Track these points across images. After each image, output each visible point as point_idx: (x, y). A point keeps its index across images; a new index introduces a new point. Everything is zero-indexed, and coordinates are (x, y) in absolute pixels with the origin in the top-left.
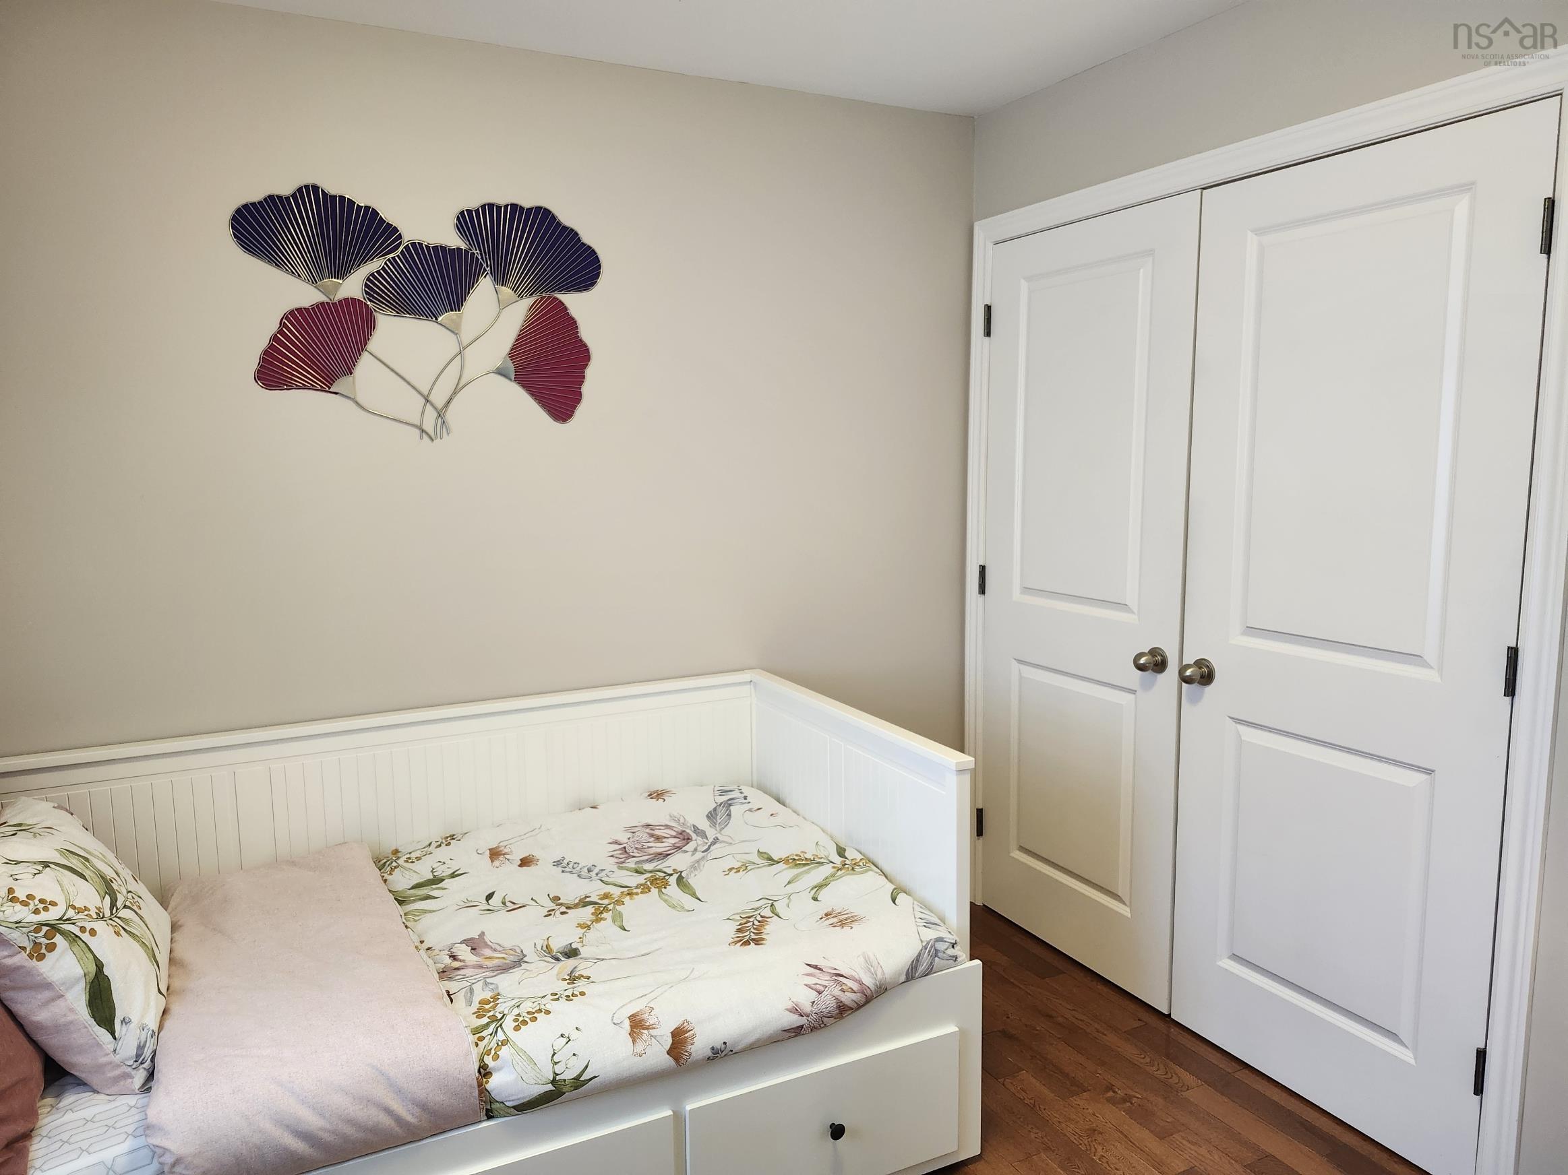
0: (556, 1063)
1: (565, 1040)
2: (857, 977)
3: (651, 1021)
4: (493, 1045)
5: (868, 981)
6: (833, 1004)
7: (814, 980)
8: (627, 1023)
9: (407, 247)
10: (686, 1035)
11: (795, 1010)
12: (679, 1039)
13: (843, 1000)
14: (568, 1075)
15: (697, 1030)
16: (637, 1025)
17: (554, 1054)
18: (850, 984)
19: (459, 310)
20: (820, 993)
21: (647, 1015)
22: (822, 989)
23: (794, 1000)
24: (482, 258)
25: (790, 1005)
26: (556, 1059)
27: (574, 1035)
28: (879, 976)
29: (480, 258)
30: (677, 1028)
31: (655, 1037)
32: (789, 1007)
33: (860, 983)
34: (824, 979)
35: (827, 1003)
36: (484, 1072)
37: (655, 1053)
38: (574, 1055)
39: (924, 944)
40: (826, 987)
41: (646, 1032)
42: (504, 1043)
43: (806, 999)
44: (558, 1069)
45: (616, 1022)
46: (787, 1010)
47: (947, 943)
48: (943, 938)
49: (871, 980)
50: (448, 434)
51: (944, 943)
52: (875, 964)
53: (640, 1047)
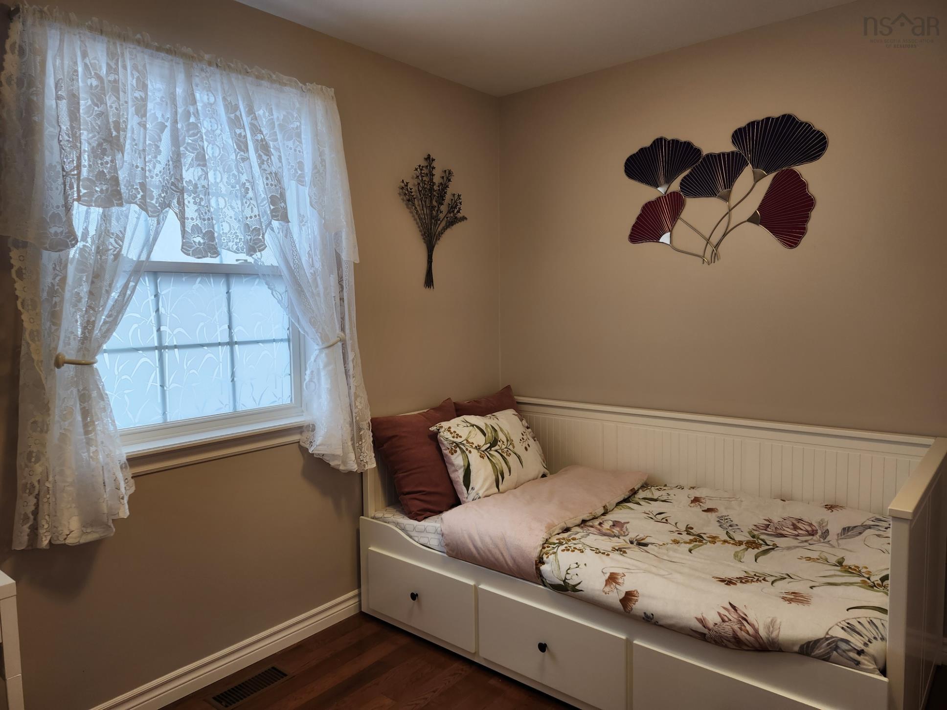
0: (568, 573)
1: (577, 566)
2: (756, 626)
3: (620, 581)
4: (551, 552)
5: (763, 633)
6: (731, 633)
7: (726, 613)
8: (607, 575)
9: (704, 159)
10: (633, 598)
11: (701, 621)
12: (628, 598)
13: (738, 634)
14: (572, 582)
15: (640, 599)
16: (612, 579)
17: (569, 569)
18: (748, 627)
19: (730, 188)
20: (723, 621)
21: (619, 577)
22: (727, 620)
23: (704, 615)
24: (745, 155)
25: (700, 616)
26: (569, 572)
27: (582, 566)
28: (774, 635)
29: (744, 155)
30: (629, 591)
31: (617, 589)
32: (698, 617)
33: (756, 631)
34: (733, 616)
35: (727, 629)
36: (541, 561)
37: (614, 597)
38: (577, 574)
39: (827, 636)
40: (731, 620)
41: (614, 584)
42: (554, 553)
43: (712, 618)
44: (568, 577)
45: (603, 571)
46: (696, 618)
47: (850, 647)
48: (849, 641)
49: (765, 634)
50: (718, 259)
51: (847, 645)
52: (776, 627)
53: (607, 589)
